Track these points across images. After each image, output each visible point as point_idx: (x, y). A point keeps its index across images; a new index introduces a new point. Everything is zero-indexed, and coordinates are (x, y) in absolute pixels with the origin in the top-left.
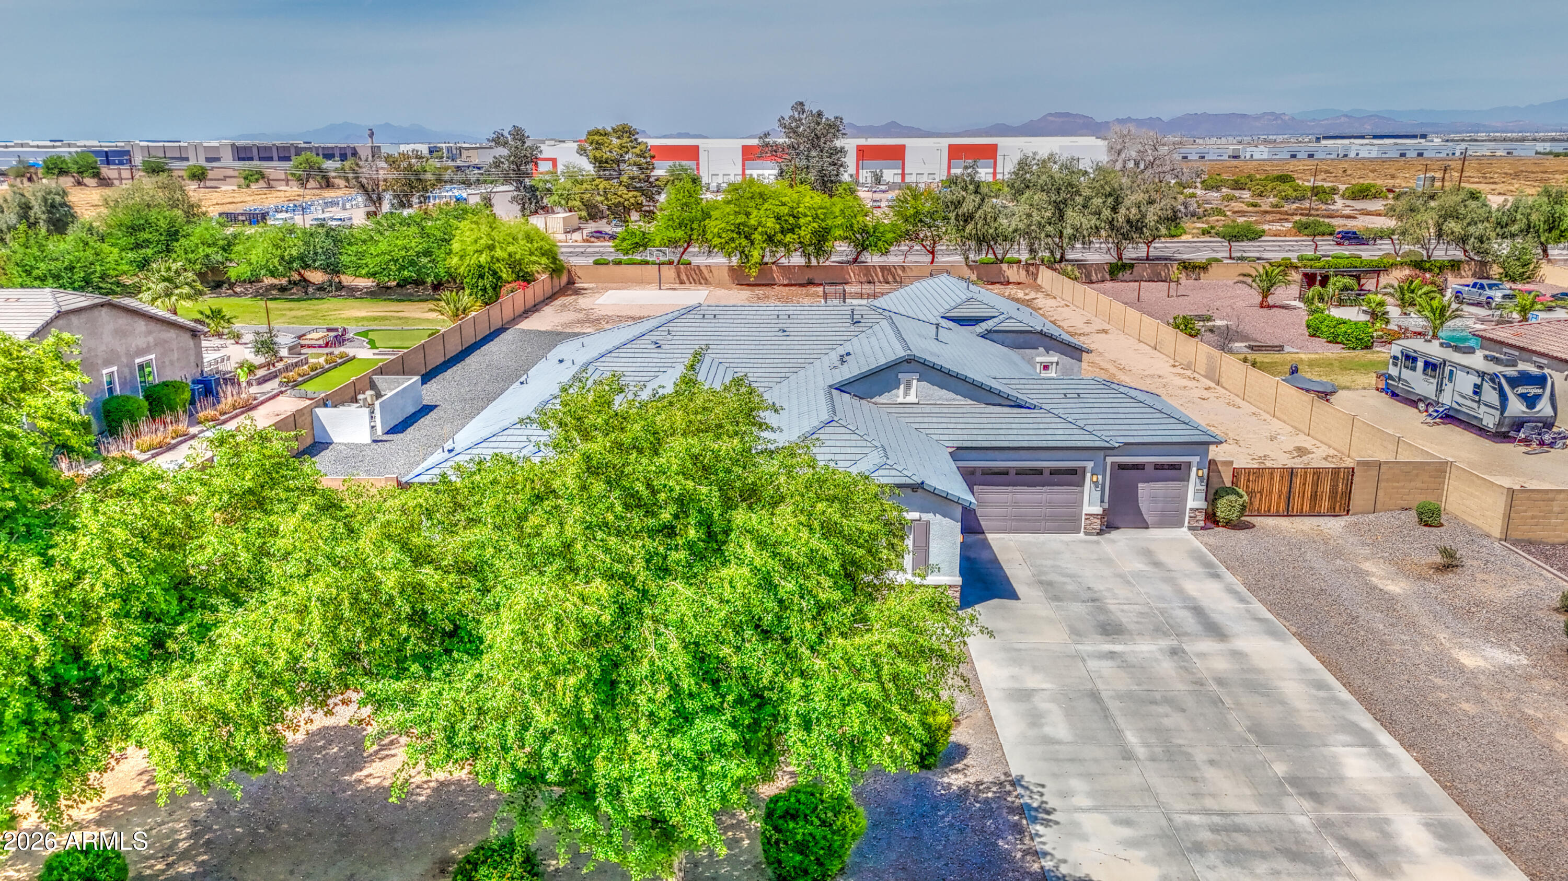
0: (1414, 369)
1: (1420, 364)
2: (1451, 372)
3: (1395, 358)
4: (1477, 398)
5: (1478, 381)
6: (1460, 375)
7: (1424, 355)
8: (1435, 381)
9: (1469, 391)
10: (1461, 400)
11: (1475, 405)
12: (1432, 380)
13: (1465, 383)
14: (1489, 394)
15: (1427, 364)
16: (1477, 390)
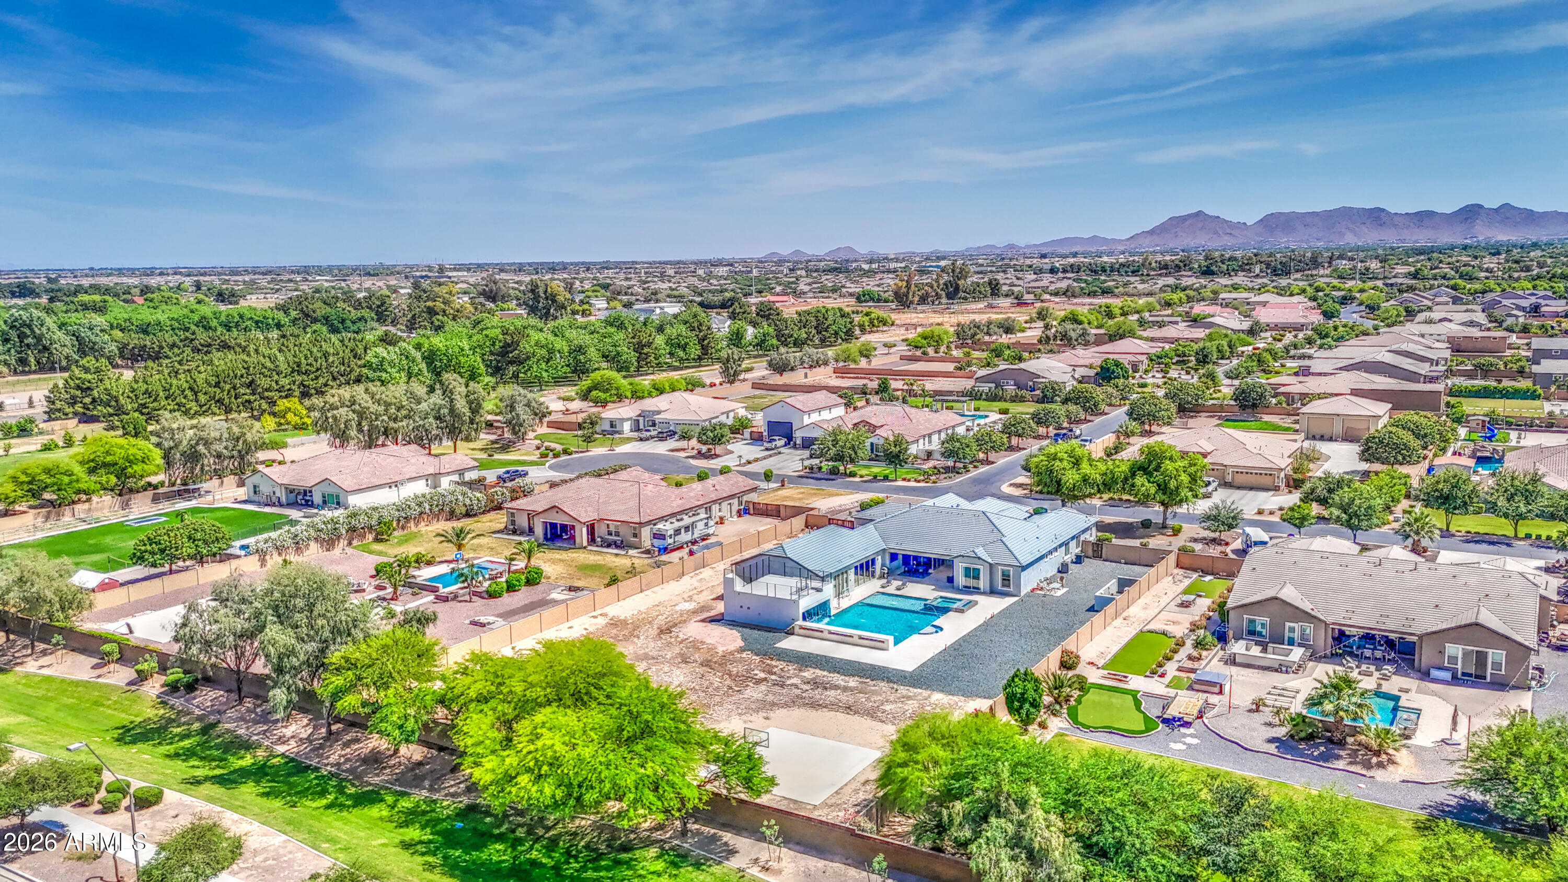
4: (707, 527)
5: (706, 521)
10: (701, 532)
11: (706, 530)
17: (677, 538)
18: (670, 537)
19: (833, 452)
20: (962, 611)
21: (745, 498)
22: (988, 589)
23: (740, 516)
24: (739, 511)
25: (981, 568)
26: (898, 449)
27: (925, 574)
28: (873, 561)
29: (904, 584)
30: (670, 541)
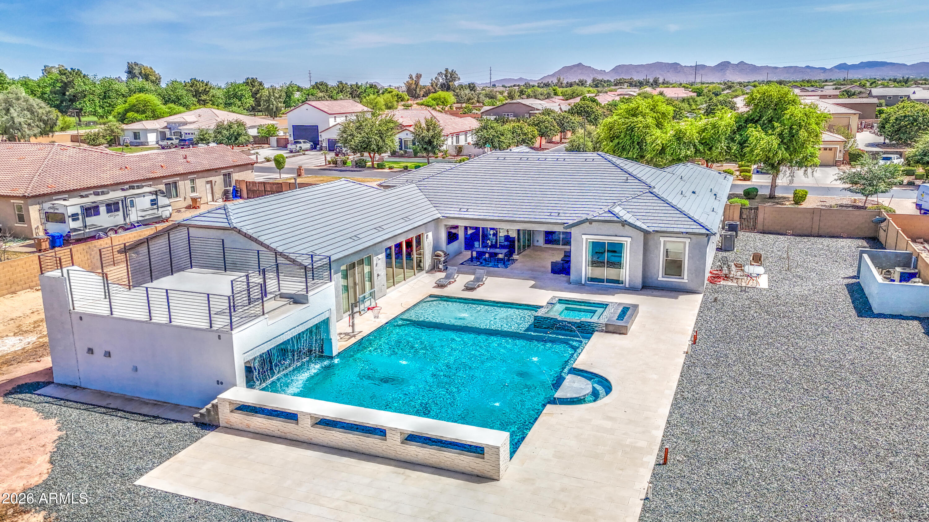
0: (97, 213)
1: (103, 209)
2: (132, 202)
3: (73, 215)
4: (155, 207)
5: (154, 197)
6: (137, 200)
7: (102, 202)
8: (121, 213)
9: (148, 205)
10: (144, 214)
11: (156, 211)
12: (116, 213)
13: (144, 202)
14: (162, 201)
15: (108, 205)
16: (154, 202)
17: (90, 221)
18: (75, 217)
19: (358, 138)
20: (621, 331)
21: (236, 176)
22: (638, 281)
23: (227, 199)
24: (226, 193)
25: (627, 242)
26: (431, 133)
27: (507, 261)
28: (419, 239)
29: (478, 279)
30: (73, 225)
